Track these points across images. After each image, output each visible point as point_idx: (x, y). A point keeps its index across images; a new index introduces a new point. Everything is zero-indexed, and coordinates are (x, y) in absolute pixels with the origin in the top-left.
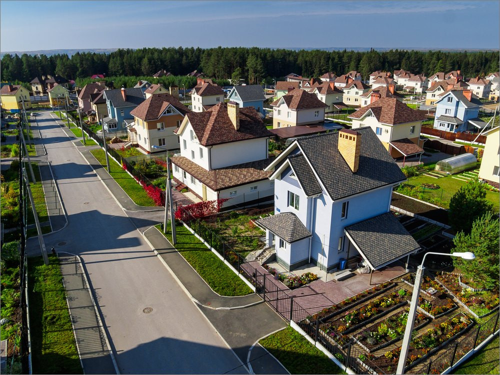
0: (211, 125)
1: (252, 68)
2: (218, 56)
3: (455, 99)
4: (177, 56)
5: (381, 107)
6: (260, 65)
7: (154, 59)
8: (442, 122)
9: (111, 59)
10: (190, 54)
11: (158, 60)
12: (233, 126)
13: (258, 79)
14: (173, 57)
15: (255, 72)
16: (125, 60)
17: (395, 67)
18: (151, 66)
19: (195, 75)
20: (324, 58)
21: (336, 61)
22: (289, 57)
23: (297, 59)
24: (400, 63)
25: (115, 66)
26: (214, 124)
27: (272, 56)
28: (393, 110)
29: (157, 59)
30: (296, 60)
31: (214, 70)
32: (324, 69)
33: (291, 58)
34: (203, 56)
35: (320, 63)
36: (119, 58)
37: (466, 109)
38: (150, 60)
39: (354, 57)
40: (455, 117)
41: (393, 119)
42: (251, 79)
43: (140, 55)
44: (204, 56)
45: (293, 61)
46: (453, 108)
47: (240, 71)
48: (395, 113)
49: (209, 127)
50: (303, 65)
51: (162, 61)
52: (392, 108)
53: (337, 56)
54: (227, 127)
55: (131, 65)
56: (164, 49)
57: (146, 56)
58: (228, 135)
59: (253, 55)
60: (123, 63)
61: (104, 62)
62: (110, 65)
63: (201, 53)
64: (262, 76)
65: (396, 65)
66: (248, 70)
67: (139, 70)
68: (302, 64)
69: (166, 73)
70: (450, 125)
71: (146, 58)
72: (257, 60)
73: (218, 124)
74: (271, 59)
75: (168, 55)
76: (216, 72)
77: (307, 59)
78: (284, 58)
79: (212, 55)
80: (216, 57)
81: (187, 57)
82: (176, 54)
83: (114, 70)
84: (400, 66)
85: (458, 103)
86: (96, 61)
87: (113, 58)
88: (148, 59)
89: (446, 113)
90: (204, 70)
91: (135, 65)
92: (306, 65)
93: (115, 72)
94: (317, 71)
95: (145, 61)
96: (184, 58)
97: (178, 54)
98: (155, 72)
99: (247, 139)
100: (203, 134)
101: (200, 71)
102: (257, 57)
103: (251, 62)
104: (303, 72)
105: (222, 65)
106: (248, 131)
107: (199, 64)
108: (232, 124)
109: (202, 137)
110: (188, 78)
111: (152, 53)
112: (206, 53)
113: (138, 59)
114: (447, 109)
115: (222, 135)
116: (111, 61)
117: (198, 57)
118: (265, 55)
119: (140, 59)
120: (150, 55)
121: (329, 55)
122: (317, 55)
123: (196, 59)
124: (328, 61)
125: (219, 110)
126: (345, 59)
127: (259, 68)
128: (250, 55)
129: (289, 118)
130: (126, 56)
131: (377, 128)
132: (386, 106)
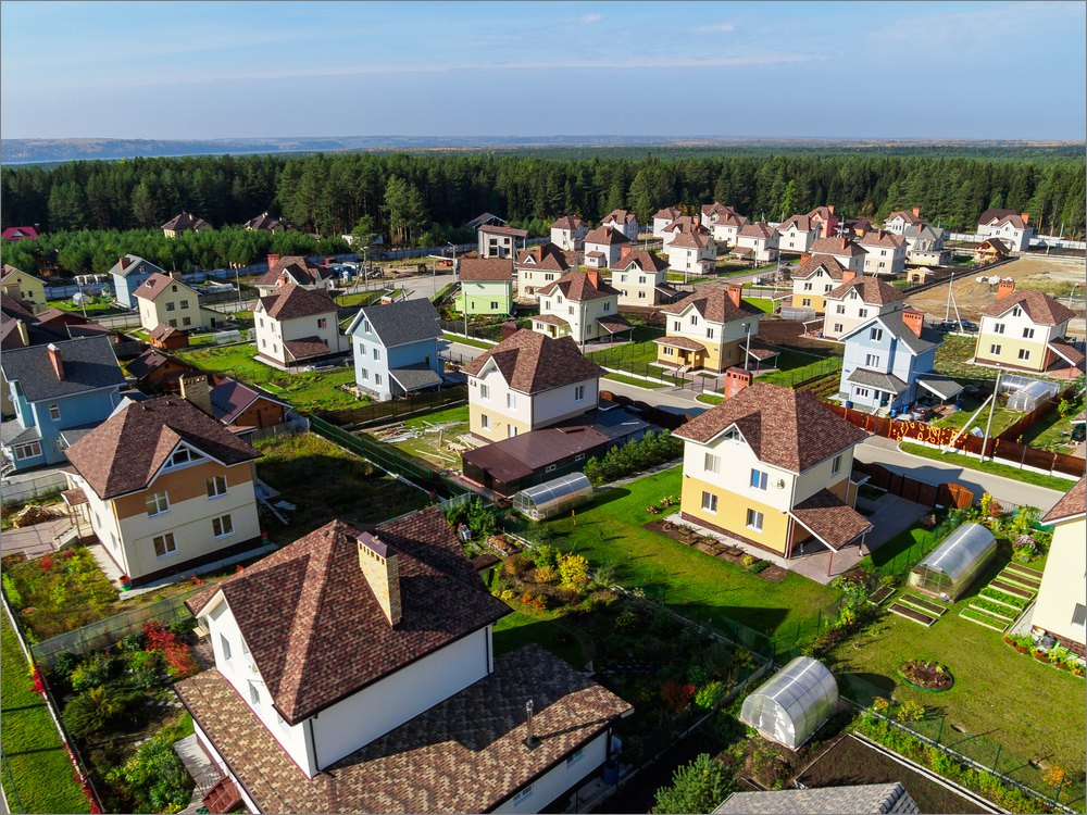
0: (308, 620)
1: (397, 208)
2: (317, 180)
3: (888, 334)
4: (218, 178)
5: (758, 414)
6: (415, 201)
7: (162, 186)
8: (863, 386)
9: (54, 187)
10: (250, 171)
11: (173, 189)
12: (382, 612)
13: (411, 232)
14: (207, 182)
15: (406, 216)
16: (89, 188)
17: (701, 195)
18: (156, 202)
19: (264, 226)
20: (554, 178)
21: (578, 183)
22: (478, 175)
23: (494, 179)
24: (711, 187)
25: (64, 205)
26: (317, 618)
27: (440, 175)
28: (793, 424)
29: (172, 187)
30: (493, 181)
31: (310, 212)
32: (555, 202)
33: (483, 179)
34: (282, 176)
35: (545, 188)
36: (73, 184)
37: (913, 356)
38: (153, 190)
39: (617, 173)
40: (890, 373)
41: (795, 453)
42: (396, 233)
43: (127, 175)
44: (284, 177)
45: (487, 185)
46: (885, 355)
47: (372, 223)
48: (799, 435)
49: (301, 631)
50: (510, 193)
51: (184, 191)
52: (786, 418)
53: (581, 172)
54: (361, 622)
55: (105, 201)
56: (188, 160)
57: (143, 180)
58: (367, 654)
59: (398, 179)
60: (86, 195)
61: (35, 192)
62: (52, 204)
63: (277, 168)
64: (420, 226)
65: (704, 190)
66: (389, 212)
67: (127, 212)
68: (506, 192)
69: (195, 220)
70: (880, 393)
71: (143, 185)
72: (407, 190)
73: (332, 615)
74: (438, 182)
75: (198, 176)
76: (314, 216)
77: (517, 179)
78: (465, 178)
79: (303, 177)
80: (313, 182)
81: (244, 178)
82: (216, 173)
83: (61, 214)
84: (712, 194)
85: (894, 343)
86: (15, 191)
87: (60, 184)
88: (150, 187)
89: (868, 364)
90: (286, 209)
91: (117, 201)
92: (515, 194)
93: (64, 218)
94: (539, 206)
95: (141, 190)
96: (237, 181)
97: (221, 172)
98: (168, 218)
99: (431, 651)
100: (283, 660)
101: (276, 213)
102: (408, 182)
103: (394, 192)
104: (509, 207)
105: (327, 200)
106: (430, 617)
107: (273, 195)
108: (376, 606)
109: (279, 673)
110: (246, 235)
111: (158, 173)
112: (287, 168)
113: (123, 185)
114: (869, 356)
115: (345, 660)
116: (53, 192)
117: (270, 178)
118: (425, 172)
119: (129, 187)
120: (153, 176)
121: (564, 169)
122: (538, 171)
123: (265, 184)
124: (563, 185)
125: (331, 557)
126: (598, 180)
127: (413, 207)
128: (393, 178)
129: (512, 408)
130: (91, 179)
131: (753, 470)
132: (770, 410)
